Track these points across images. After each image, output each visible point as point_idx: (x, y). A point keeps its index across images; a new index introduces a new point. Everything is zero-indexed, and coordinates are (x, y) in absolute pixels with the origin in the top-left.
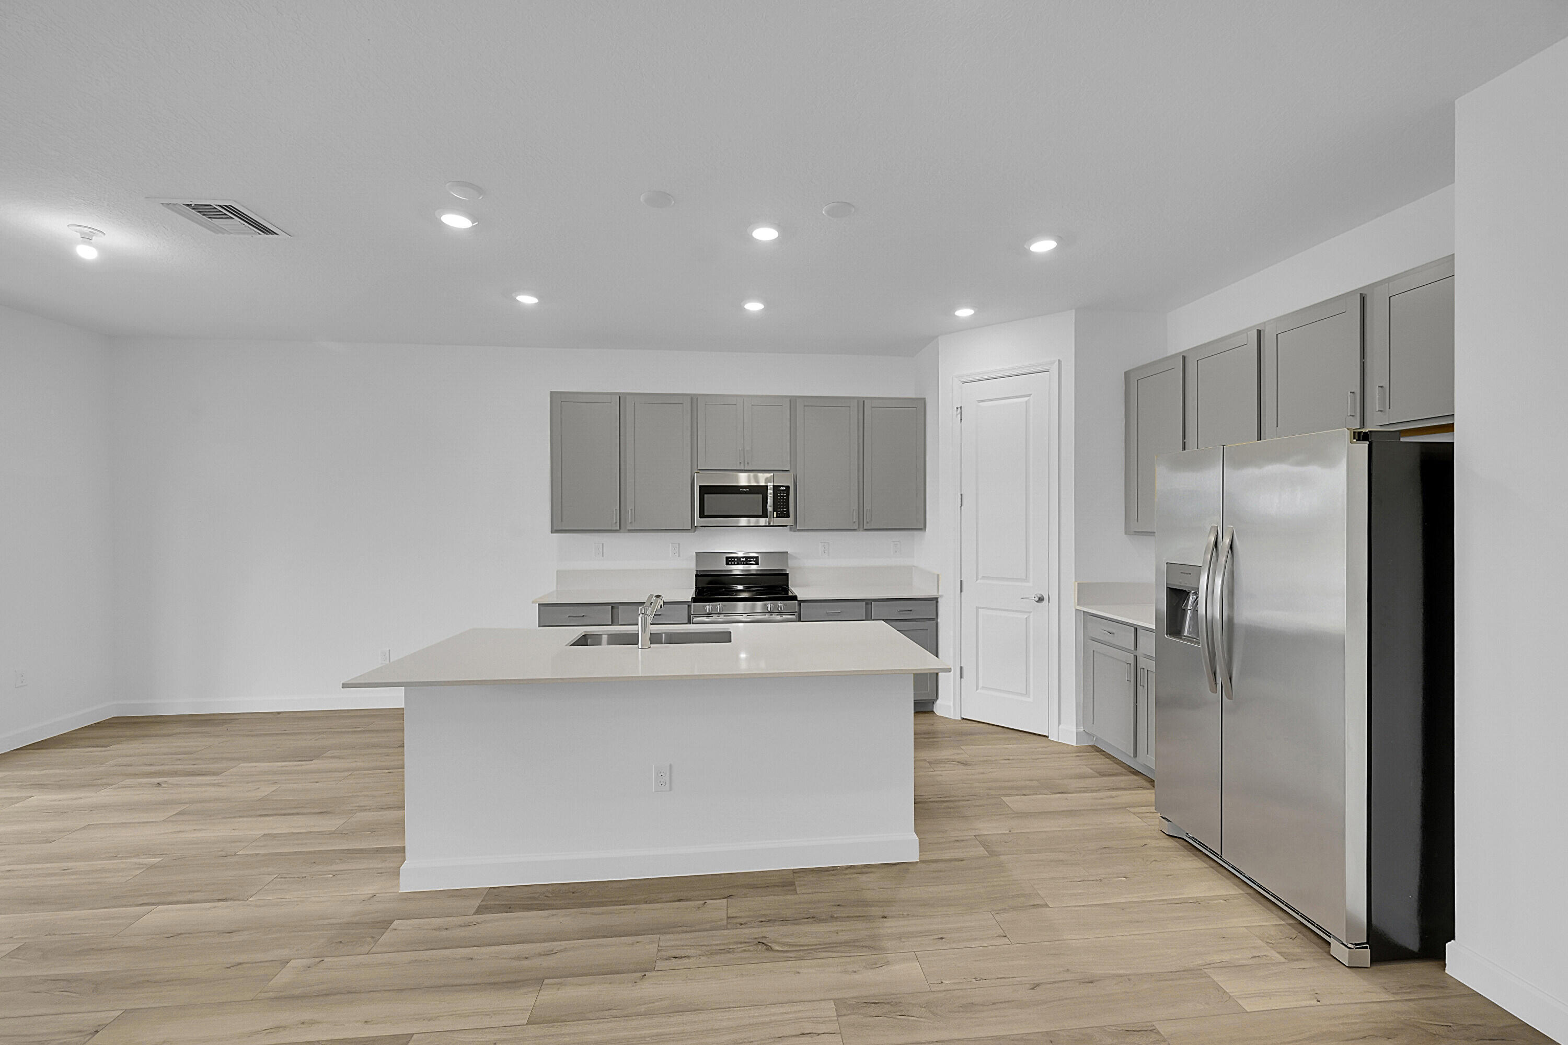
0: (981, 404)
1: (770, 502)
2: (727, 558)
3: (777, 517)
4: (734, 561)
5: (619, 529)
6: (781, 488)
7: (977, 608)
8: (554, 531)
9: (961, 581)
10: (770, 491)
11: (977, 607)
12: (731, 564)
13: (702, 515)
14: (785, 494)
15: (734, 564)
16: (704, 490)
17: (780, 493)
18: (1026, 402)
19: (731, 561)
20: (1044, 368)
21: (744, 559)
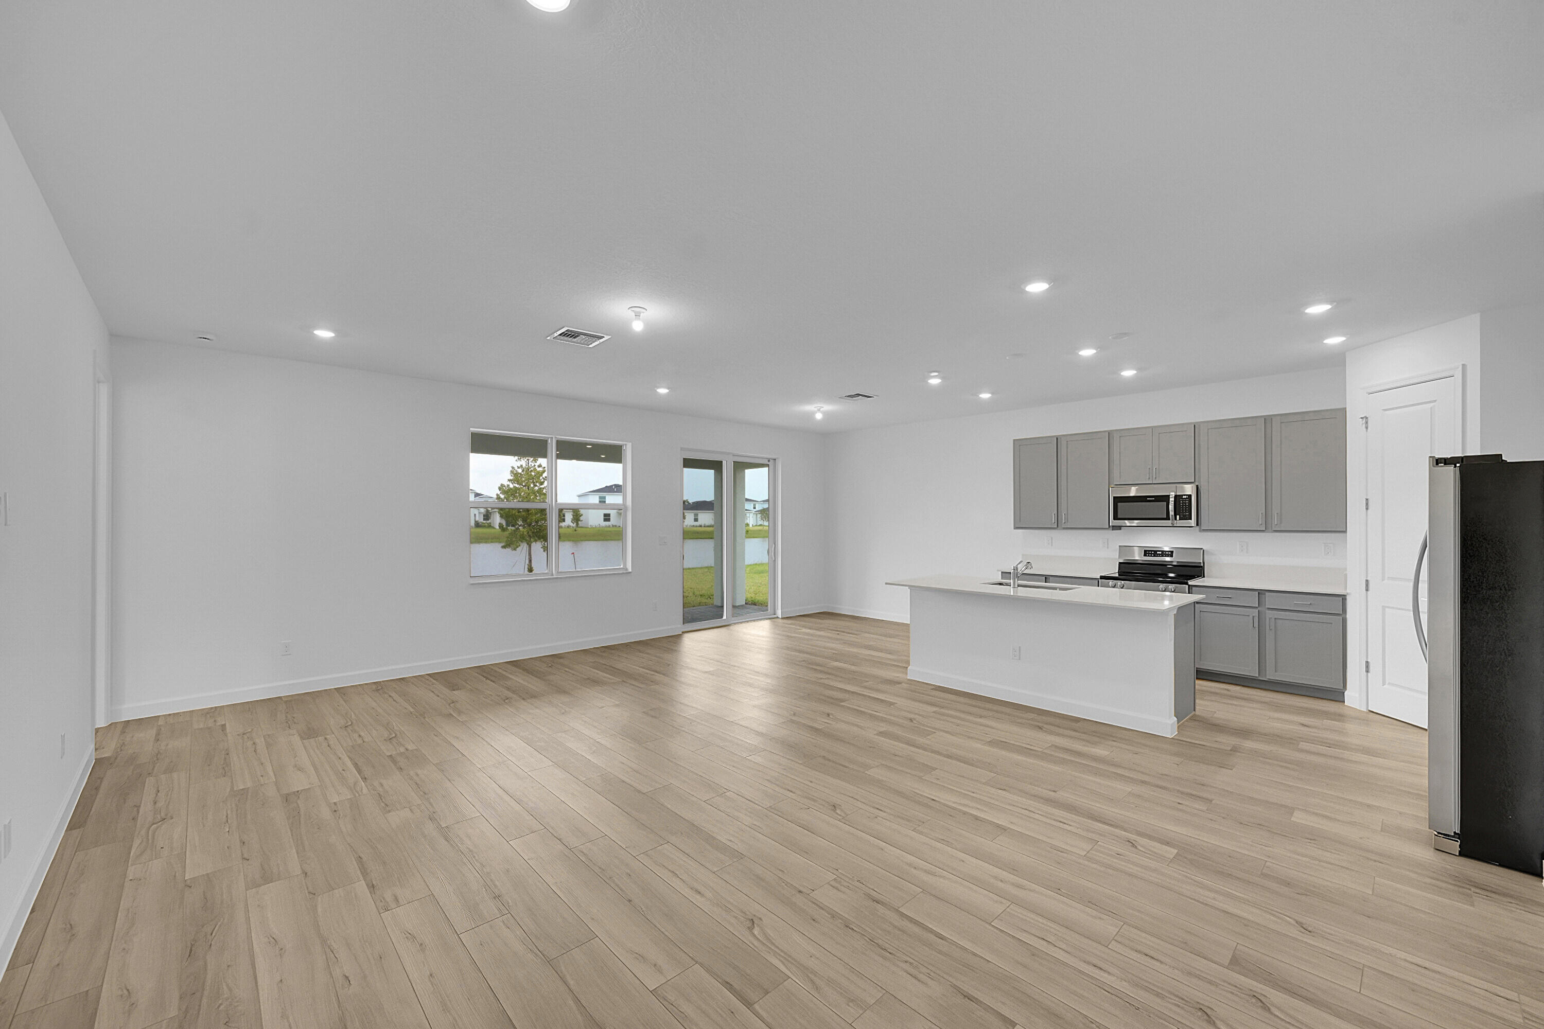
0: (1387, 412)
1: (1172, 508)
2: (1145, 551)
3: (1180, 519)
4: (1151, 554)
5: (1056, 527)
6: (1184, 497)
7: (1384, 608)
8: (1016, 528)
9: (1367, 581)
10: (1172, 499)
11: (1383, 606)
12: (1149, 556)
13: (1115, 518)
14: (1187, 502)
15: (1151, 556)
16: (1117, 500)
17: (1182, 501)
18: (1431, 408)
19: (1149, 554)
20: (1451, 374)
21: (1160, 553)
